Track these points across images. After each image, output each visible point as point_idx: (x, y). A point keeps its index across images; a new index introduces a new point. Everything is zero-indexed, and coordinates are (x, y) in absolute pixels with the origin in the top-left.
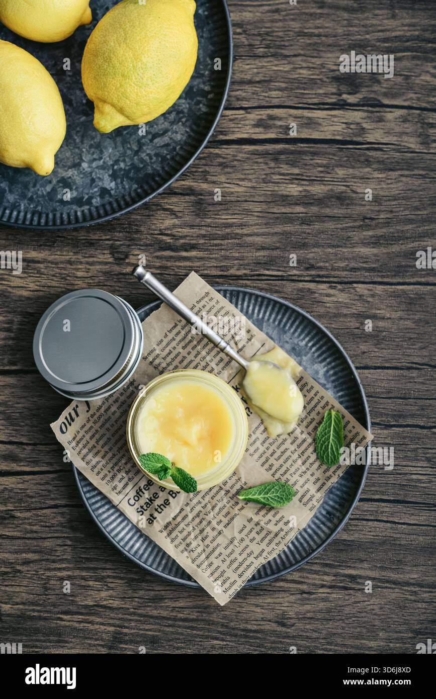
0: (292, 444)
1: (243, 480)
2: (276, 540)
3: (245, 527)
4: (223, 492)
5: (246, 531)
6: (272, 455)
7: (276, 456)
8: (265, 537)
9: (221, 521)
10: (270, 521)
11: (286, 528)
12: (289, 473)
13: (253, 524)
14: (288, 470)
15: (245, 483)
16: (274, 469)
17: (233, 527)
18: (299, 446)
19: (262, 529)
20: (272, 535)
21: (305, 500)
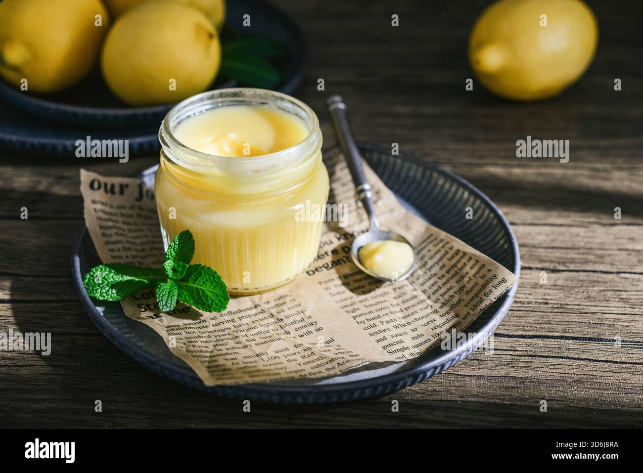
0: (395, 298)
1: (307, 314)
2: (329, 366)
3: (287, 349)
4: (272, 320)
5: (287, 353)
6: (360, 302)
7: (367, 303)
8: (313, 361)
9: (254, 340)
10: (329, 350)
11: (350, 358)
12: (380, 319)
13: (300, 349)
14: (379, 316)
15: (310, 317)
16: (358, 313)
17: (269, 347)
18: (404, 302)
19: (313, 354)
20: (324, 361)
21: (394, 348)
